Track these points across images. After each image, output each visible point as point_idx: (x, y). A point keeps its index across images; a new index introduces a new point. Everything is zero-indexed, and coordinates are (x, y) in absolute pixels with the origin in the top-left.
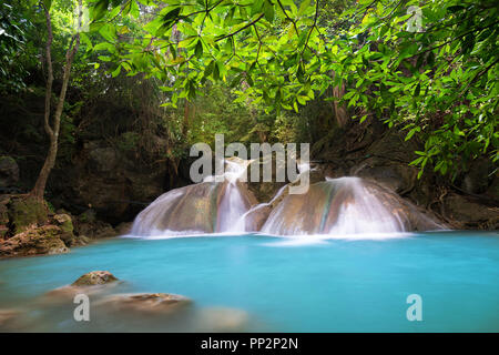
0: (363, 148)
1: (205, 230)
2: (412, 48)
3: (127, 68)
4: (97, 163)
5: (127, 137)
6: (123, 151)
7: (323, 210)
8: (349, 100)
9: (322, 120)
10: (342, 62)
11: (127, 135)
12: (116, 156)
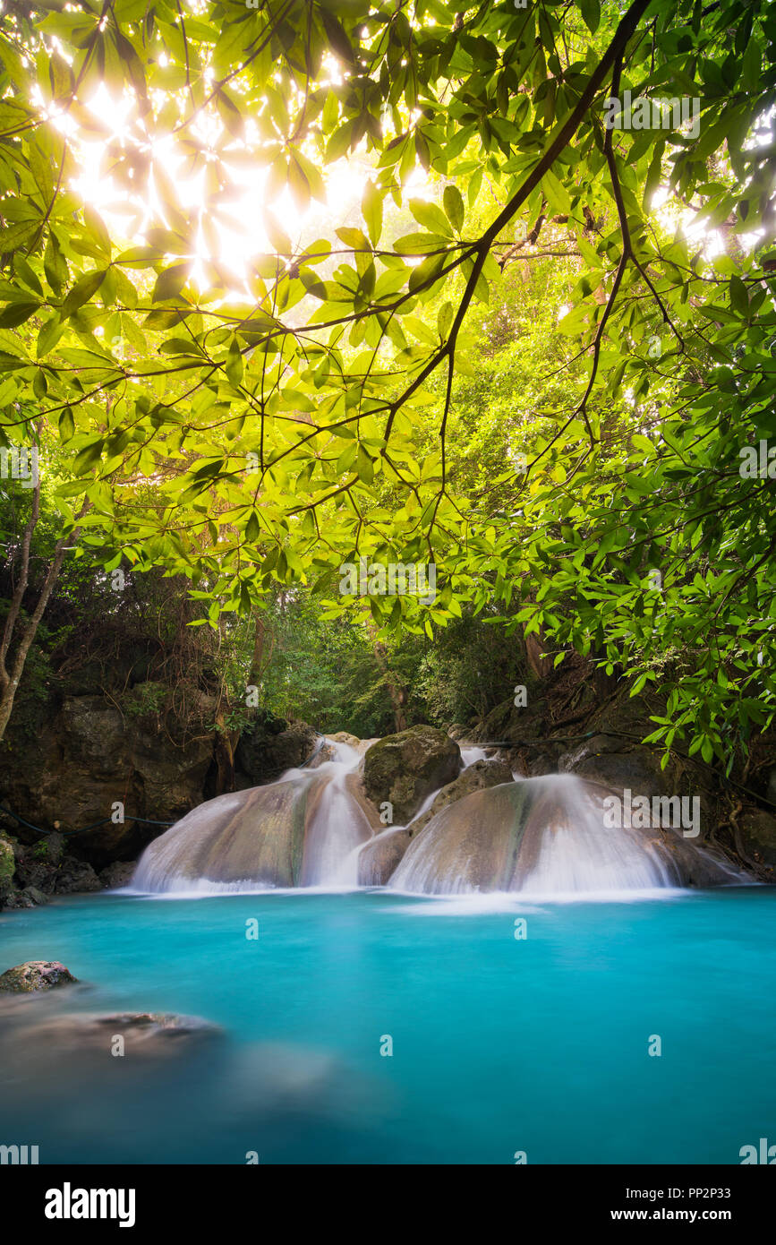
0: (580, 719)
1: (279, 882)
2: (619, 534)
3: (132, 556)
4: (82, 739)
5: (145, 691)
6: (134, 718)
7: (506, 841)
8: (527, 623)
9: (504, 665)
10: (505, 554)
11: (146, 689)
12: (121, 727)
